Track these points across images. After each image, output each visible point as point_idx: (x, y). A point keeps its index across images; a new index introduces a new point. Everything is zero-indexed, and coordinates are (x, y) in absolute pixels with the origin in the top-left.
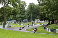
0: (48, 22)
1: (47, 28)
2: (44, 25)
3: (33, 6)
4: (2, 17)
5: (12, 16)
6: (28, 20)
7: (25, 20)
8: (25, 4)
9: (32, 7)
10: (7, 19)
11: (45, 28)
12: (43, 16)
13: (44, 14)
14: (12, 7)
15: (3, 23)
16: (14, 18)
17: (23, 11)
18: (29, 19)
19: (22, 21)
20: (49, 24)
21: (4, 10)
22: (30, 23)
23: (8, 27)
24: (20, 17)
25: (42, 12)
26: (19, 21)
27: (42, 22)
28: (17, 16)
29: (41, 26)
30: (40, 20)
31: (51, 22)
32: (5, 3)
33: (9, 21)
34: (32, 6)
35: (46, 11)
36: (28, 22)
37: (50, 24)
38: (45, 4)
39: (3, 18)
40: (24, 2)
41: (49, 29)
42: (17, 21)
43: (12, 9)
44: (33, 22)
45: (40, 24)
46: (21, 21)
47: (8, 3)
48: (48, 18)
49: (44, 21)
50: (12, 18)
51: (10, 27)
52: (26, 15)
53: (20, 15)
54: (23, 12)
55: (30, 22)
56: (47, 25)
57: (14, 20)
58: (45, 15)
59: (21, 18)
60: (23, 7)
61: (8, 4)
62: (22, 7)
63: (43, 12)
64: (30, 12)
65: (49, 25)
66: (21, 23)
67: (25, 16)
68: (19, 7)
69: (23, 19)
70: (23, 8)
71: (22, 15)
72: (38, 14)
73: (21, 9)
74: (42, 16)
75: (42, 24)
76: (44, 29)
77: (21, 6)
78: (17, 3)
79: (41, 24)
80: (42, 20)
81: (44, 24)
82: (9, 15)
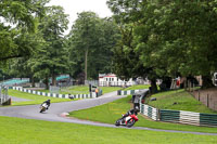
0: (147, 85)
1: (146, 107)
2: (134, 97)
3: (94, 25)
5: (15, 61)
6: (74, 77)
7: (62, 77)
8: (63, 17)
9: (87, 28)
12: (131, 61)
13: (132, 52)
16: (21, 69)
17: (55, 42)
18: (76, 73)
19: (51, 80)
20: (153, 90)
22: (82, 87)
24: (44, 66)
26: (38, 81)
27: (128, 84)
28: (33, 63)
29: (123, 99)
30: (119, 76)
31: (159, 83)
34: (87, 23)
35: (141, 41)
36: (74, 83)
37: (157, 92)
38: (137, 16)
41: (154, 110)
42: (34, 81)
44: (93, 83)
45: (119, 93)
46: (46, 82)
49: (134, 79)
51: (8, 103)
52: (64, 57)
54: (56, 46)
55: (81, 83)
56: (147, 95)
57: (22, 77)
58: (137, 59)
59: (47, 71)
60: (55, 26)
62: (51, 29)
63: (129, 45)
64: (80, 47)
65: (153, 97)
66: (48, 88)
67: (62, 61)
68: (41, 27)
69: (55, 71)
70: (55, 33)
71: (52, 56)
72: (112, 54)
74: (126, 61)
75: (125, 93)
77: (46, 24)
78: (34, 15)
79: (122, 92)
80: (125, 75)
81: (132, 92)
82: (3, 58)
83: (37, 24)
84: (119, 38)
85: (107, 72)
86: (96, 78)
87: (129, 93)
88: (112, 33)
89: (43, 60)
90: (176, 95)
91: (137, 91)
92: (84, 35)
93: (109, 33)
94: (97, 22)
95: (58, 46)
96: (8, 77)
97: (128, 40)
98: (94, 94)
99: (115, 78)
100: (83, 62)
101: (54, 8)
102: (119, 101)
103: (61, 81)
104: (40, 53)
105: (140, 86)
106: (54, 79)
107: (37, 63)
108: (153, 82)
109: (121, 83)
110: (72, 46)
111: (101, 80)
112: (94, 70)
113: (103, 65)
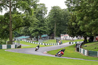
1: (82, 49)
2: (77, 45)
5: (23, 28)
6: (49, 36)
8: (45, 8)
10: (14, 34)
11: (78, 50)
12: (75, 29)
15: (8, 40)
16: (26, 32)
17: (41, 20)
18: (51, 34)
20: (85, 42)
21: (9, 18)
22: (53, 40)
23: (16, 47)
24: (36, 30)
27: (74, 39)
28: (31, 29)
29: (72, 46)
30: (70, 36)
31: (88, 39)
35: (80, 20)
36: (49, 38)
37: (87, 43)
39: (8, 32)
42: (32, 37)
43: (22, 17)
44: (58, 38)
45: (70, 43)
46: (37, 38)
48: (84, 32)
49: (77, 37)
51: (20, 47)
54: (41, 22)
55: (53, 38)
56: (82, 44)
57: (26, 35)
58: (79, 27)
61: (16, 7)
65: (85, 45)
66: (38, 40)
67: (44, 29)
69: (41, 33)
71: (40, 26)
73: (37, 16)
74: (73, 29)
76: (76, 51)
77: (37, 11)
79: (71, 43)
81: (76, 43)
82: (18, 27)
83: (33, 12)
84: (70, 18)
85: (65, 33)
86: (59, 36)
87: (74, 43)
88: (67, 16)
89: (36, 27)
90: (96, 44)
91: (78, 42)
92: (55, 17)
93: (66, 16)
94: (60, 11)
95: (43, 22)
96: (20, 35)
97: (74, 19)
98: (59, 43)
99: (68, 36)
100: (54, 29)
101: (41, 4)
102: (70, 47)
103: (43, 37)
104: (35, 24)
105: (80, 40)
106: (40, 36)
107: (33, 29)
108: (85, 38)
109: (71, 38)
110: (49, 22)
111: (62, 37)
112: (59, 32)
113: (63, 30)
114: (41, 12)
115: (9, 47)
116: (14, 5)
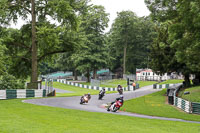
1: (180, 100)
2: (169, 90)
3: (132, 23)
4: (23, 59)
6: (113, 71)
7: (102, 71)
8: (105, 15)
9: (126, 26)
10: (42, 67)
11: (171, 100)
12: (166, 57)
13: (168, 49)
14: (58, 24)
15: (28, 81)
16: (64, 63)
17: (96, 39)
18: (115, 68)
19: (92, 74)
20: (186, 84)
21: (31, 36)
22: (120, 81)
23: (44, 95)
24: (86, 61)
25: (162, 45)
26: (80, 74)
27: (163, 78)
28: (76, 58)
29: (158, 93)
30: (155, 71)
31: (192, 78)
32: (34, 13)
33: (46, 73)
34: (126, 21)
35: (176, 38)
36: (113, 77)
37: (190, 86)
38: (172, 14)
39: (29, 64)
40: (100, 7)
41: (187, 103)
42: (77, 74)
43: (57, 33)
44: (131, 77)
45: (155, 87)
46: (88, 76)
47: (46, 10)
48: (184, 64)
49: (169, 74)
50: (56, 65)
51: (52, 94)
52: (104, 53)
53: (86, 52)
54: (97, 43)
55: (120, 77)
56: (180, 88)
57: (65, 71)
58: (173, 55)
59: (88, 65)
60: (98, 25)
61: (46, 14)
62: (93, 26)
63: (165, 41)
64: (120, 44)
66: (89, 81)
67: (103, 57)
68: (84, 25)
69: (95, 66)
70: (96, 31)
71: (93, 52)
72: (149, 51)
73: (88, 31)
74: (161, 57)
75: (161, 87)
76: (167, 103)
77: (88, 23)
78: (77, 13)
79: (158, 86)
80: (160, 70)
81: (167, 86)
82: (48, 53)
83: (80, 23)
85: (144, 67)
86: (133, 72)
87: (164, 86)
88: (149, 31)
89: (85, 55)
91: (171, 85)
92: (123, 32)
93: (146, 31)
95: (99, 43)
96: (53, 71)
97: (163, 37)
98: (131, 87)
99: (152, 73)
100: (121, 56)
101: (96, 7)
102: (155, 94)
103: (101, 75)
104: (83, 48)
105: (175, 81)
106: (95, 73)
107: (80, 58)
108: (187, 77)
109: (157, 77)
110: (112, 43)
111: (138, 74)
112: (132, 65)
113: (140, 61)
114: (95, 23)
115: (30, 94)
116: (41, 9)
